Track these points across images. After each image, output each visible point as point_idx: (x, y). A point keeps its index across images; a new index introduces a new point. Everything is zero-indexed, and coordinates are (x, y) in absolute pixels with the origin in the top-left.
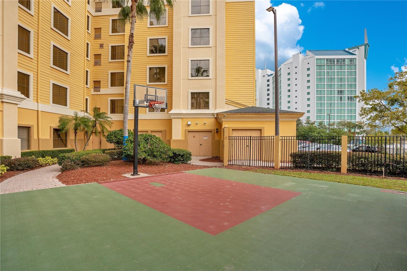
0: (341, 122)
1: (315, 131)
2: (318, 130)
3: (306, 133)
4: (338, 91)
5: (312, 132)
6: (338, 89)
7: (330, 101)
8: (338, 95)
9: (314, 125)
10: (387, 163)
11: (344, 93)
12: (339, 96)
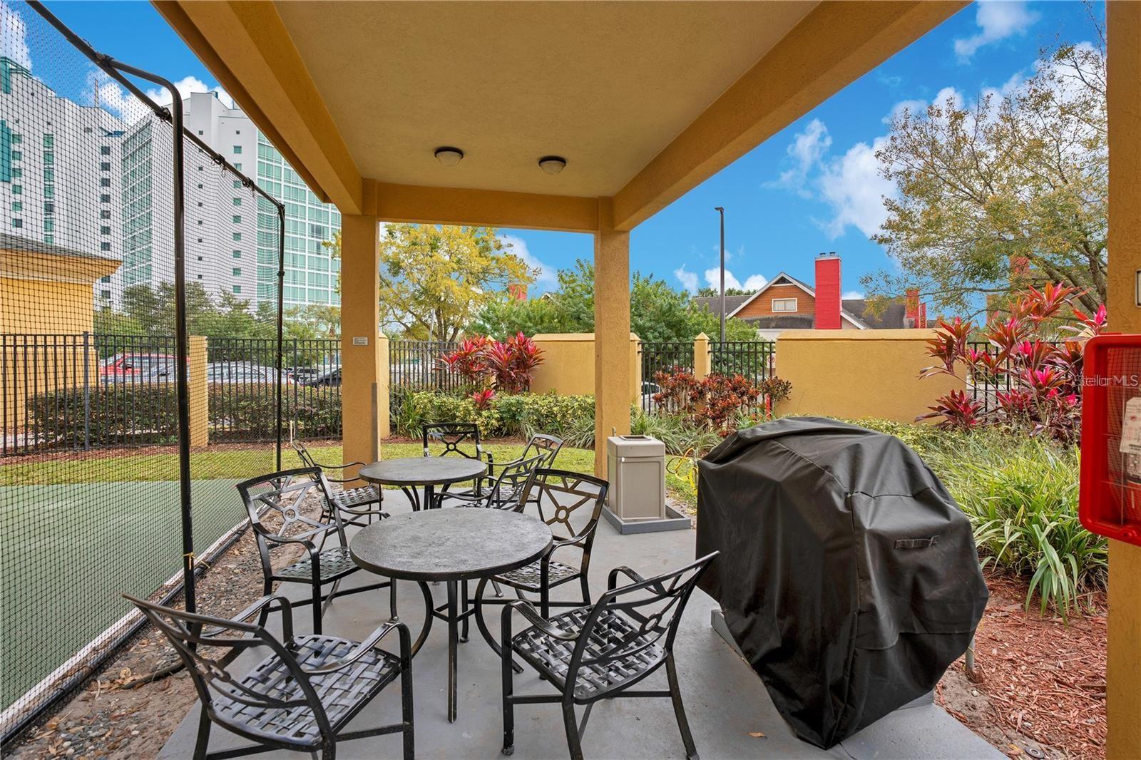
0: (313, 306)
1: (246, 328)
2: (255, 326)
3: (220, 332)
4: (313, 226)
5: (237, 331)
6: (312, 222)
7: (293, 250)
8: (313, 237)
9: (245, 311)
10: (299, 407)
11: (326, 233)
12: (315, 239)
